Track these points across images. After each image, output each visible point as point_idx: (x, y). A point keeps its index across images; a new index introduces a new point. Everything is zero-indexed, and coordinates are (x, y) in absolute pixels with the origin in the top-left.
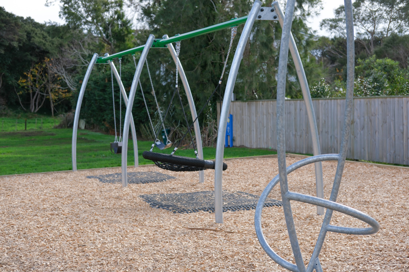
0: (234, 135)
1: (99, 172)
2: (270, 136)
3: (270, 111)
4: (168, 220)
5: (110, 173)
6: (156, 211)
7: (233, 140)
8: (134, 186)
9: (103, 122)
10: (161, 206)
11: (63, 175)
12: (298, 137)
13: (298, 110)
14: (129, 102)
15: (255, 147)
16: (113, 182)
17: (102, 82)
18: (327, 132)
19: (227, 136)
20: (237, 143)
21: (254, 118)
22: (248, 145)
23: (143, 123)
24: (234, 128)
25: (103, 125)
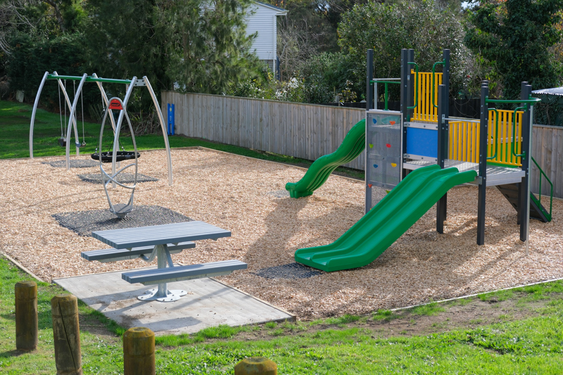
0: (176, 124)
1: (49, 159)
2: (204, 127)
3: (204, 104)
4: (89, 187)
5: (58, 160)
6: (84, 183)
7: (174, 128)
8: (74, 169)
9: (46, 98)
10: (87, 180)
11: (24, 161)
12: (224, 129)
13: (225, 106)
14: (72, 109)
15: (192, 136)
16: (60, 166)
17: (45, 53)
18: (245, 127)
19: (169, 124)
20: (178, 132)
21: (191, 109)
22: (186, 134)
23: (91, 103)
24: (176, 117)
25: (46, 100)
